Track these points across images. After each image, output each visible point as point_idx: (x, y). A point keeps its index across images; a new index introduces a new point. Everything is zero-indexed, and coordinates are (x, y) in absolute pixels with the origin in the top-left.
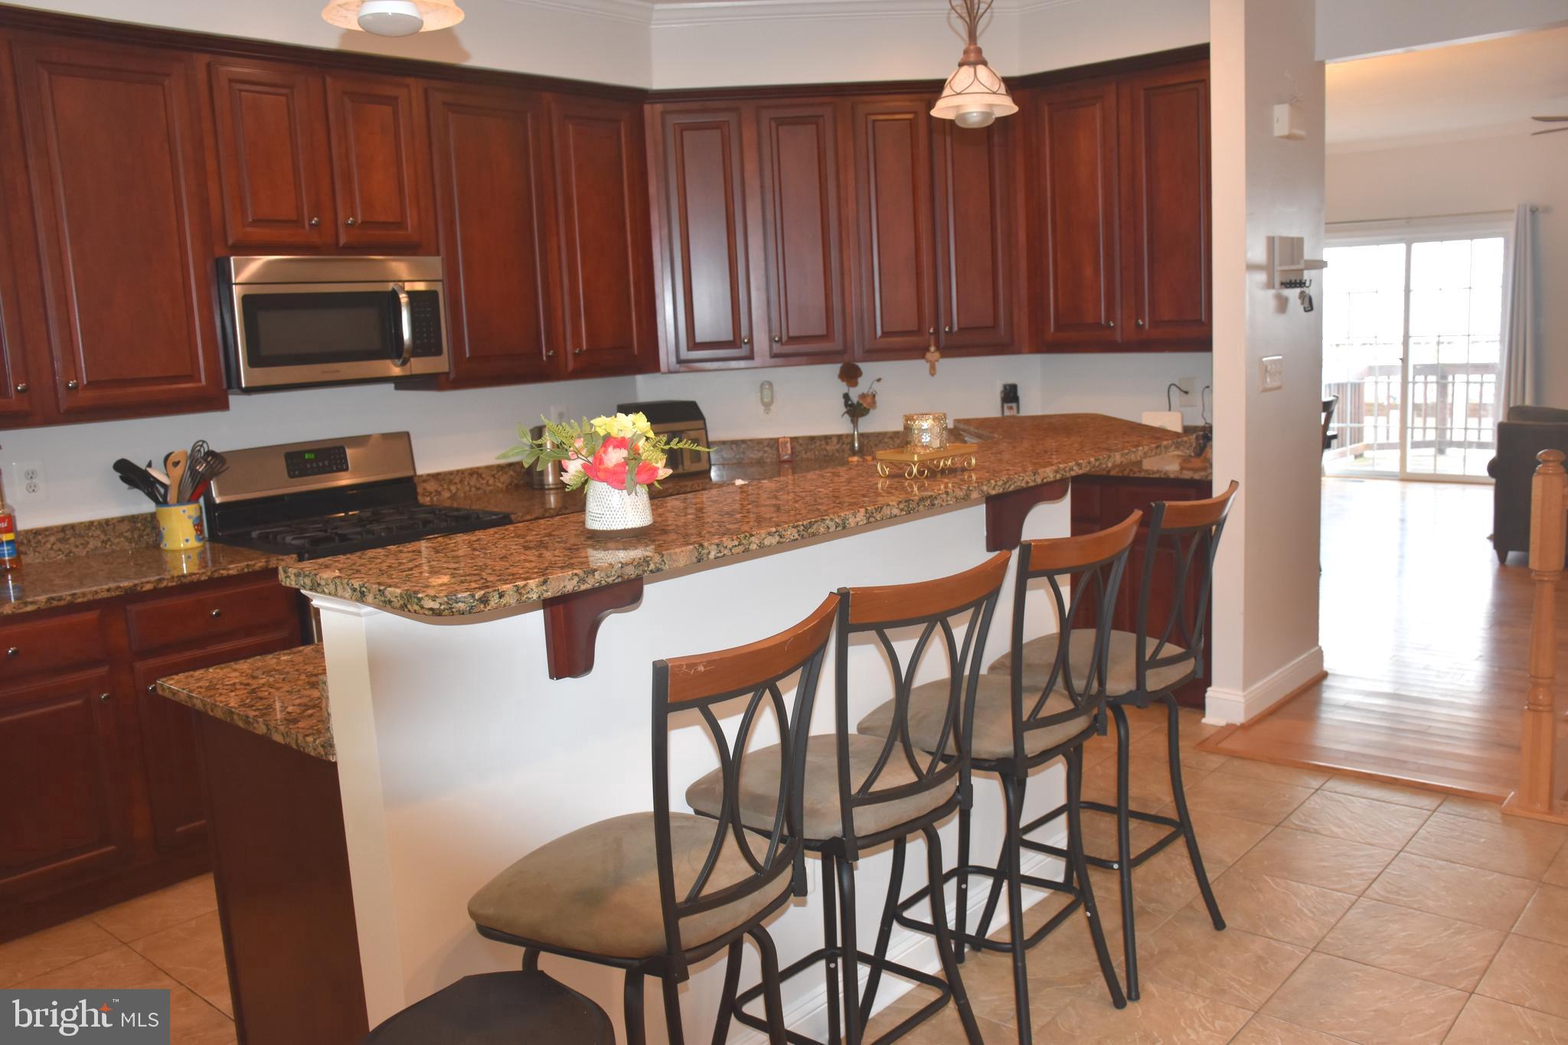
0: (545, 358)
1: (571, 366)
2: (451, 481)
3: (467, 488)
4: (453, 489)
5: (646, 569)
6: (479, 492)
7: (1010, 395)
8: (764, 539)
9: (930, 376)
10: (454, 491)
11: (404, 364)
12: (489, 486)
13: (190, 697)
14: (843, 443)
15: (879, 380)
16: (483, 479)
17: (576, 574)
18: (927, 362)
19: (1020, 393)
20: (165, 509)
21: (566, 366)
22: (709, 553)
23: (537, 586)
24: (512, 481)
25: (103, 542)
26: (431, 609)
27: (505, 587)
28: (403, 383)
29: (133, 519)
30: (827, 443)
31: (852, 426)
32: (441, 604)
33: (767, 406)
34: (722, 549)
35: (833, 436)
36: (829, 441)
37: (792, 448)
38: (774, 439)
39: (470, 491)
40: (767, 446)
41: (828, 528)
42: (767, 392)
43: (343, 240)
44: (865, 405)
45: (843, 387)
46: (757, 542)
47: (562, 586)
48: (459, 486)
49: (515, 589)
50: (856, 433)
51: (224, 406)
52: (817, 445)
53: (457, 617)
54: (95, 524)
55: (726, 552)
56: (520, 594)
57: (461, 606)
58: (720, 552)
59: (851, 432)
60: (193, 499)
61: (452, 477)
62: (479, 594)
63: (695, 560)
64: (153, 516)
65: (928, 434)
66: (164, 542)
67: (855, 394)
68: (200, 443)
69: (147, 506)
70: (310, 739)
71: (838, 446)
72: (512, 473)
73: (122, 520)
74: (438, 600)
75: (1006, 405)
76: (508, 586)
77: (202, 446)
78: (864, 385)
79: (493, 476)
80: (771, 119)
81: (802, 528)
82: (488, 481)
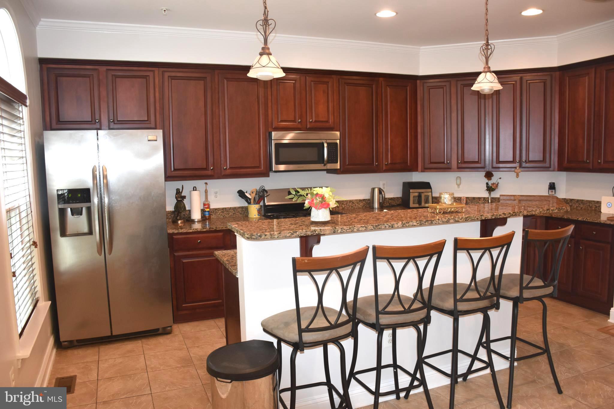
0: (375, 165)
1: (384, 168)
2: (343, 204)
3: (348, 206)
4: (343, 206)
5: (315, 233)
6: (352, 208)
7: (552, 187)
8: (359, 228)
9: (516, 178)
10: (343, 207)
11: (325, 165)
12: (356, 206)
13: (218, 257)
14: (485, 200)
15: (500, 178)
16: (354, 204)
17: (290, 232)
18: (515, 173)
19: (556, 186)
20: (250, 205)
21: (383, 168)
22: (338, 230)
23: (277, 234)
24: (364, 205)
25: (233, 214)
26: (247, 237)
27: (267, 233)
28: (329, 171)
29: (242, 208)
30: (479, 200)
31: (488, 194)
32: (249, 236)
33: (459, 185)
34: (343, 230)
35: (482, 197)
36: (480, 199)
37: (466, 201)
38: (460, 197)
39: (349, 207)
40: (457, 200)
41: (386, 227)
42: (458, 181)
43: (308, 126)
44: (493, 187)
45: (486, 180)
46: (357, 229)
47: (285, 235)
48: (345, 205)
49: (270, 234)
50: (490, 197)
51: (268, 176)
52: (476, 200)
53: (253, 240)
54: (232, 208)
55: (344, 231)
56: (272, 236)
57: (254, 237)
58: (342, 230)
59: (488, 197)
60: (258, 203)
61: (343, 202)
62: (259, 234)
63: (333, 232)
64: (247, 207)
65: (446, 199)
66: (249, 215)
67: (490, 183)
68: (262, 187)
69: (246, 204)
70: (234, 271)
71: (483, 202)
72: (364, 202)
73: (239, 208)
74: (249, 235)
75: (550, 191)
76: (268, 233)
77: (263, 187)
78: (494, 180)
79: (358, 203)
80: (461, 84)
81: (375, 226)
82: (356, 205)
